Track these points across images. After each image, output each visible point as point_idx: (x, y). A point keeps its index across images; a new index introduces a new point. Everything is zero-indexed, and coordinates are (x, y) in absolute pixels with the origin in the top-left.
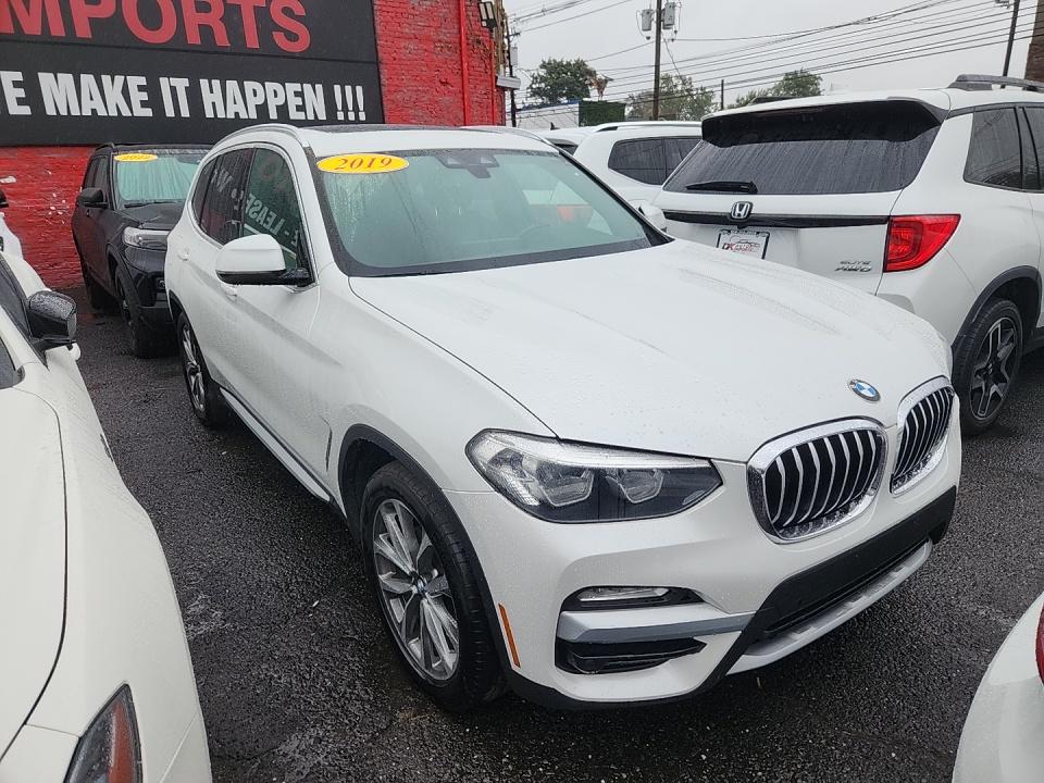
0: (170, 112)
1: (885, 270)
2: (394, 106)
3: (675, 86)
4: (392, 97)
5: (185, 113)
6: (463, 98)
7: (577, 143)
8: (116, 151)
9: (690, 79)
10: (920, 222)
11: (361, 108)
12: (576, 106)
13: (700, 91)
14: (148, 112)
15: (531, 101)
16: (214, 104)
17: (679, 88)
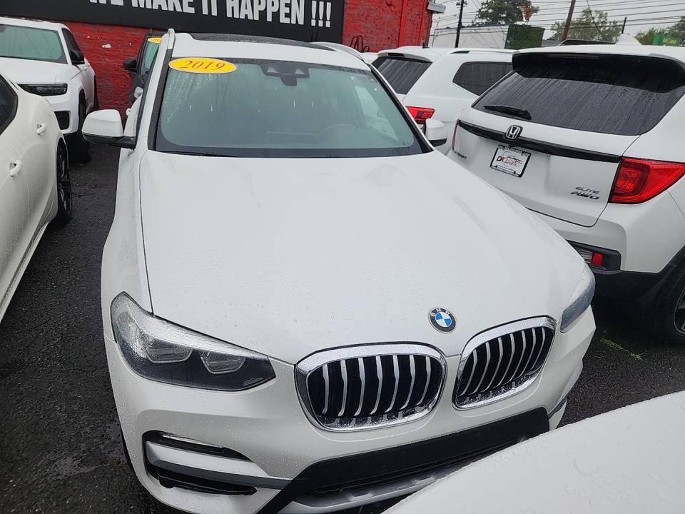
0: (205, 12)
1: (610, 201)
2: (351, 19)
3: (593, 18)
4: (350, 12)
5: (214, 13)
6: (401, 17)
7: (432, 60)
8: (151, 36)
9: (606, 14)
10: (647, 167)
11: (328, 18)
12: (506, 28)
13: (612, 24)
14: (192, 10)
15: (480, 21)
16: (233, 8)
17: (596, 20)
